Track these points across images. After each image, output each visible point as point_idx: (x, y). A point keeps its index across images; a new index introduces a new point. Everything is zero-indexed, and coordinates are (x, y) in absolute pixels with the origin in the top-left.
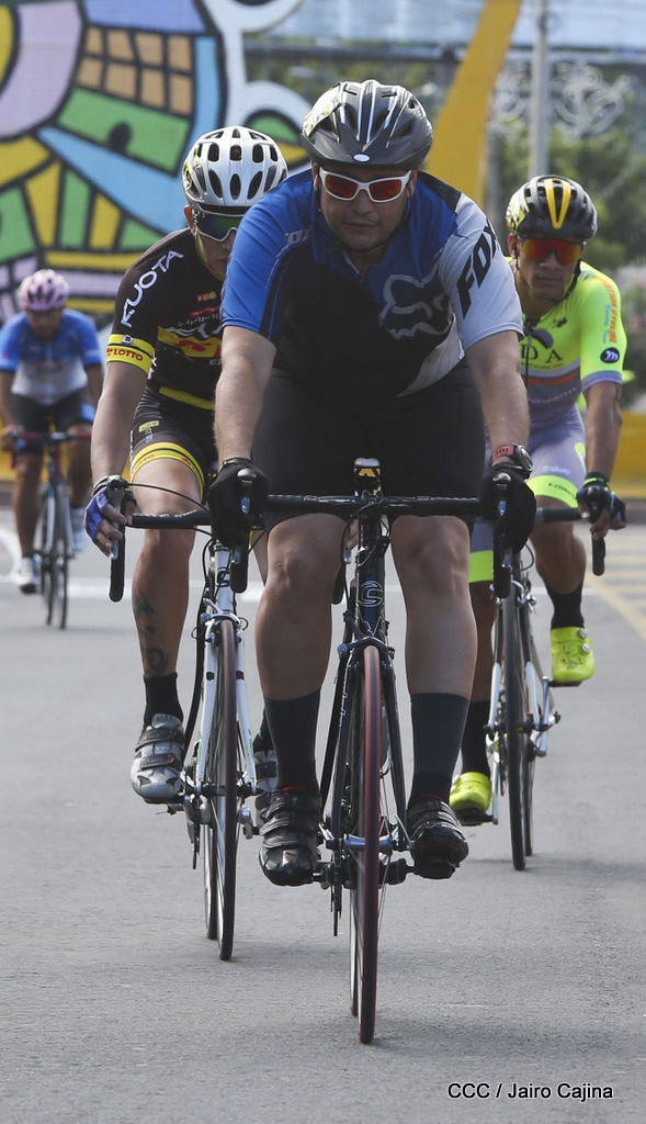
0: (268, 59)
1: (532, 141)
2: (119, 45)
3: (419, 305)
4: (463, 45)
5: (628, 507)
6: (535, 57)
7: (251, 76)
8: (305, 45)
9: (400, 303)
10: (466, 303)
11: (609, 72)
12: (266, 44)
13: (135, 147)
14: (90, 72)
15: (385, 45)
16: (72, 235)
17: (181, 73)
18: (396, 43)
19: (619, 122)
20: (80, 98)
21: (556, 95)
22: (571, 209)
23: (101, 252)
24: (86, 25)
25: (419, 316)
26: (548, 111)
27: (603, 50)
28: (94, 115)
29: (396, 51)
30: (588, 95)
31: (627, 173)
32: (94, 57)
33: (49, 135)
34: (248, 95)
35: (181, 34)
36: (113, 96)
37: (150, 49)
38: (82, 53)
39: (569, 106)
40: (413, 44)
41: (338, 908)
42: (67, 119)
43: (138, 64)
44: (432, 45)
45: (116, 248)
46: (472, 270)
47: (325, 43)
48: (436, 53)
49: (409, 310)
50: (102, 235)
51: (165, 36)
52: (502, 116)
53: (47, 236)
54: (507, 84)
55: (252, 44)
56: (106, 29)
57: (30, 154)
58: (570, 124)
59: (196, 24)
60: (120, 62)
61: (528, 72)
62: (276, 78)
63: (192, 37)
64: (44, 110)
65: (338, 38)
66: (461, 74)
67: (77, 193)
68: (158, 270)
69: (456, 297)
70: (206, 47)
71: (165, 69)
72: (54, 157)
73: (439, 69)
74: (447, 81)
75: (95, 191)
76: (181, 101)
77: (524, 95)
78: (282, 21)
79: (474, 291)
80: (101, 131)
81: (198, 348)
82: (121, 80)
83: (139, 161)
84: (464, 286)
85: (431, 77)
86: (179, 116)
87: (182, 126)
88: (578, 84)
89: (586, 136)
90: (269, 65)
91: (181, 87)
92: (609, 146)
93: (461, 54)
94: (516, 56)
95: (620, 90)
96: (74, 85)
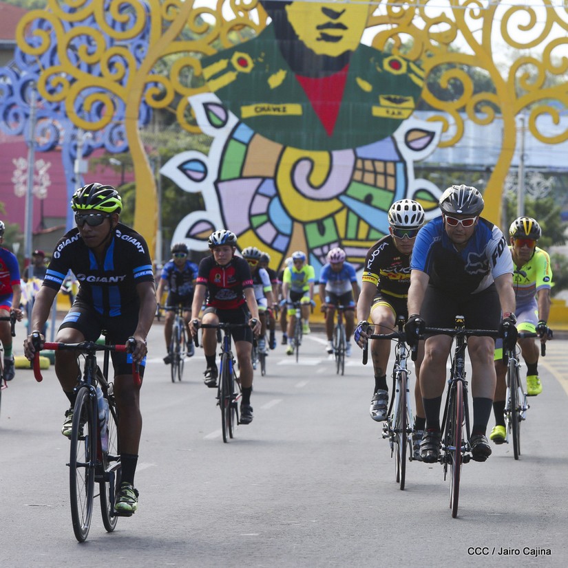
0: (423, 171)
1: (518, 201)
2: (368, 165)
3: (479, 263)
4: (493, 166)
5: (554, 333)
6: (519, 170)
7: (416, 177)
8: (436, 166)
9: (472, 262)
10: (495, 263)
11: (546, 175)
12: (422, 165)
13: (374, 202)
14: (358, 175)
15: (465, 165)
16: (351, 234)
17: (391, 176)
18: (469, 165)
19: (550, 194)
20: (354, 185)
21: (527, 184)
22: (532, 228)
23: (362, 240)
24: (357, 158)
25: (479, 267)
26: (524, 190)
27: (544, 167)
28: (359, 191)
29: (469, 168)
30: (538, 184)
31: (552, 212)
32: (359, 170)
33: (343, 198)
34: (415, 184)
35: (391, 161)
36: (366, 184)
37: (380, 167)
38: (355, 168)
39: (532, 187)
40: (475, 165)
41: (446, 471)
42: (350, 192)
43: (375, 172)
44: (482, 166)
45: (367, 239)
46: (497, 252)
47: (443, 165)
48: (484, 168)
49: (475, 265)
50: (362, 235)
51: (385, 162)
52: (508, 191)
53: (342, 235)
54: (509, 180)
55: (417, 165)
56: (364, 160)
57: (336, 205)
58: (532, 194)
59: (396, 158)
60: (369, 171)
61: (517, 175)
62: (426, 178)
63: (395, 162)
64: (341, 189)
65: (448, 163)
66: (493, 176)
67: (353, 219)
68: (380, 249)
69: (491, 261)
70: (400, 166)
71: (385, 174)
72: (345, 206)
73: (485, 174)
74: (488, 179)
75: (360, 218)
76: (391, 186)
77: (516, 184)
78: (428, 157)
79: (498, 259)
80: (362, 197)
81: (394, 276)
82: (369, 178)
83: (376, 207)
84: (494, 257)
85: (482, 177)
86: (390, 191)
87: (391, 195)
88: (535, 180)
89: (538, 198)
90: (423, 173)
91: (391, 181)
92: (546, 202)
93: (493, 169)
94: (513, 170)
95: (550, 182)
96: (352, 180)
